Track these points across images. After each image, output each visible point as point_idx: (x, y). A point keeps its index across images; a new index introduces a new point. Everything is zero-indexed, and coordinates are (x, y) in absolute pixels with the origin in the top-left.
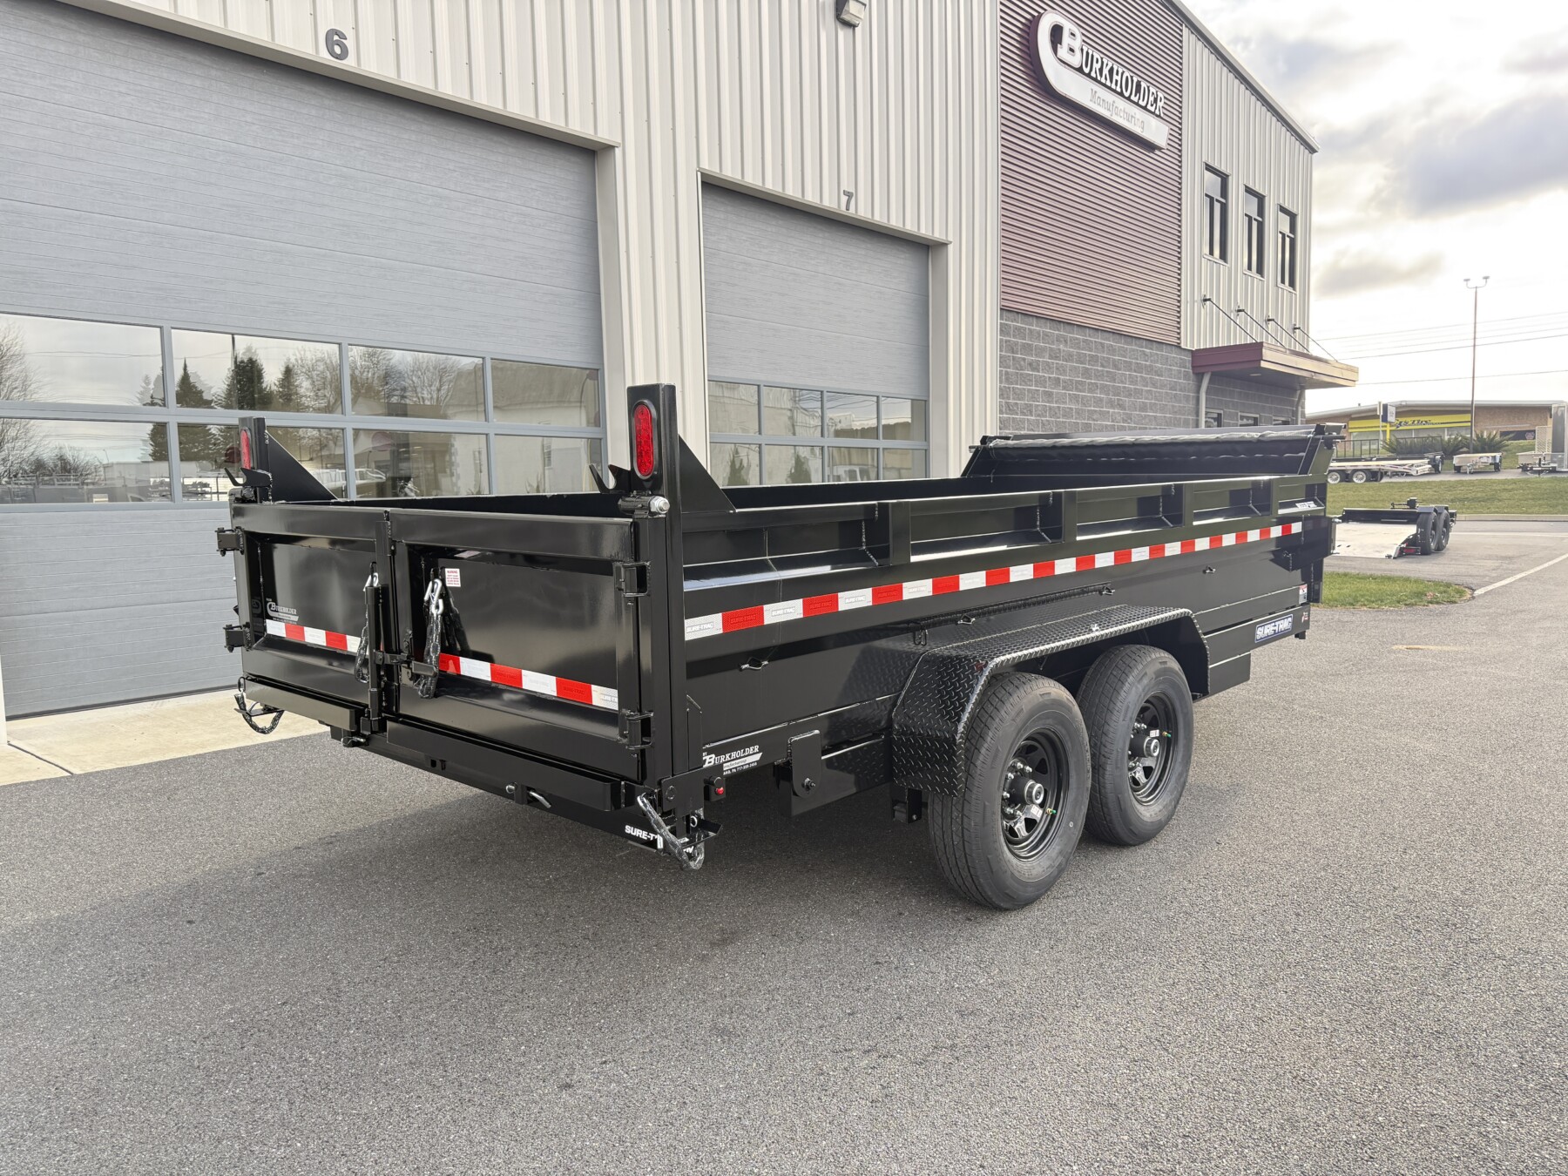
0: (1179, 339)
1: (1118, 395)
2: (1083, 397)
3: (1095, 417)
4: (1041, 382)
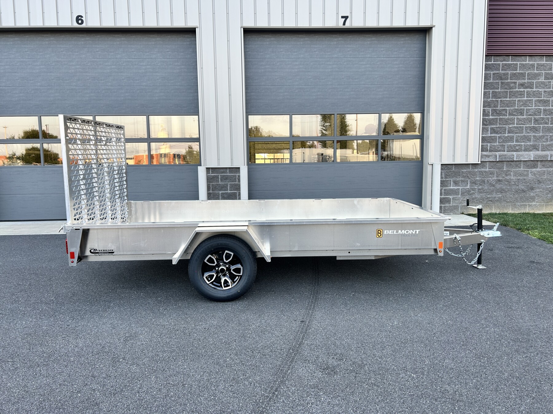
4: (535, 94)
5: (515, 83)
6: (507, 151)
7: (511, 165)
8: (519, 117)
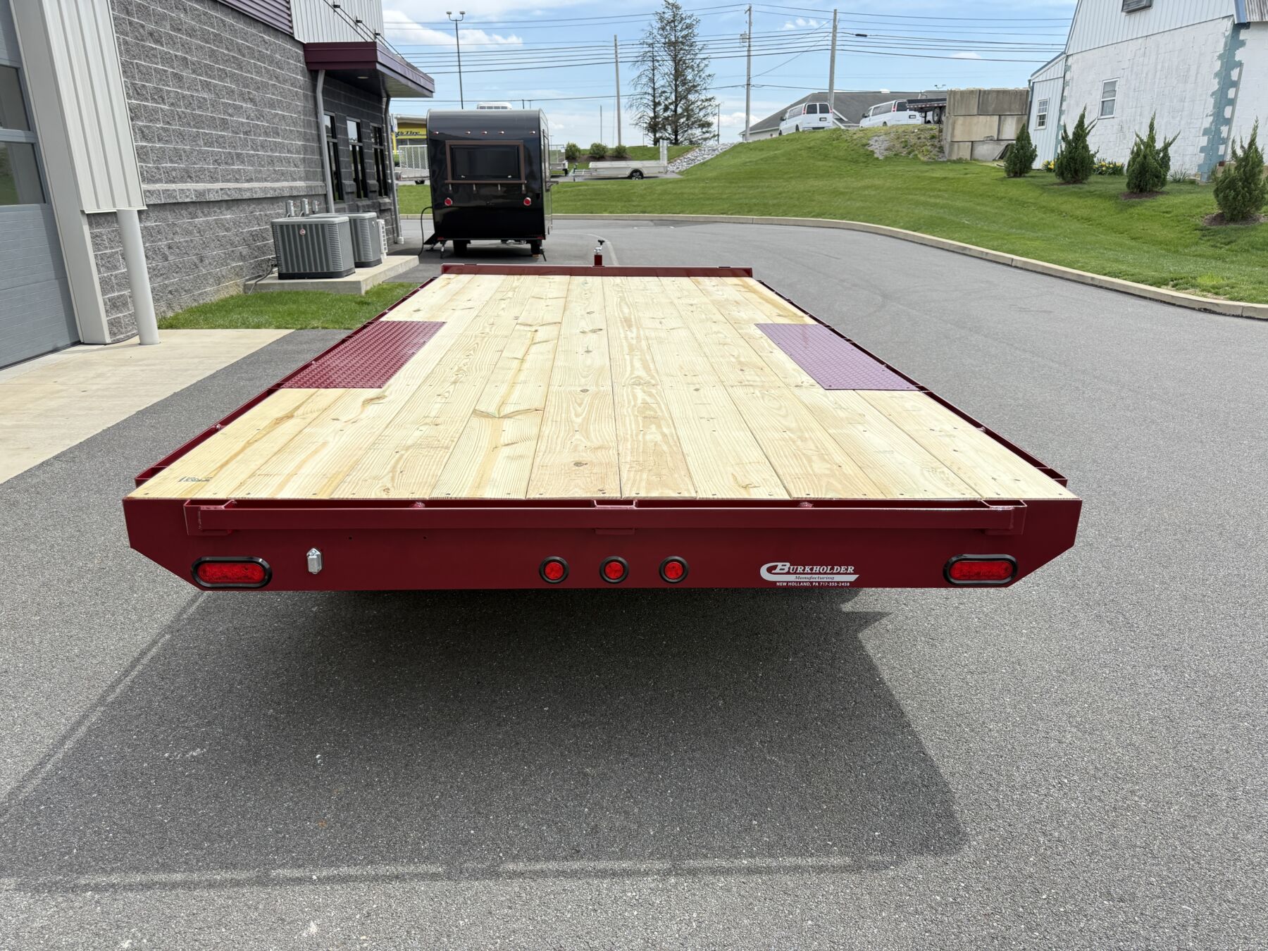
0: (291, 28)
1: (247, 86)
2: (216, 86)
3: (230, 111)
4: (167, 59)
5: (143, 26)
6: (166, 183)
7: (174, 212)
8: (163, 106)
